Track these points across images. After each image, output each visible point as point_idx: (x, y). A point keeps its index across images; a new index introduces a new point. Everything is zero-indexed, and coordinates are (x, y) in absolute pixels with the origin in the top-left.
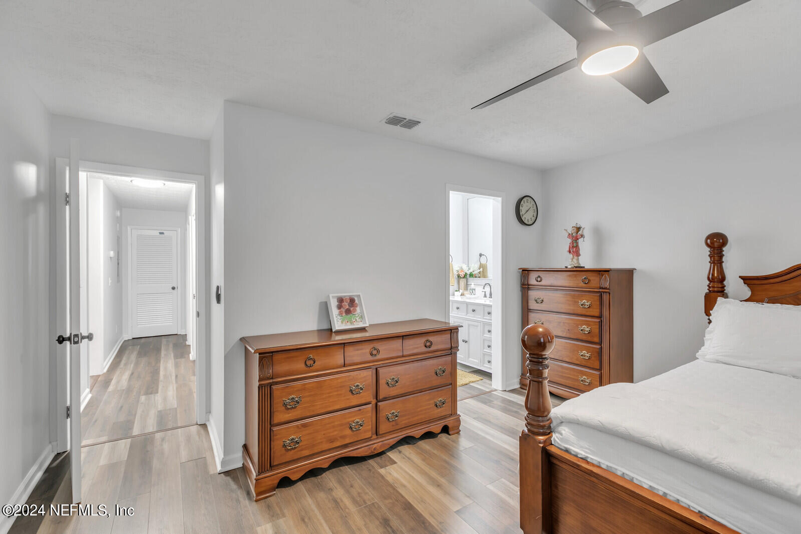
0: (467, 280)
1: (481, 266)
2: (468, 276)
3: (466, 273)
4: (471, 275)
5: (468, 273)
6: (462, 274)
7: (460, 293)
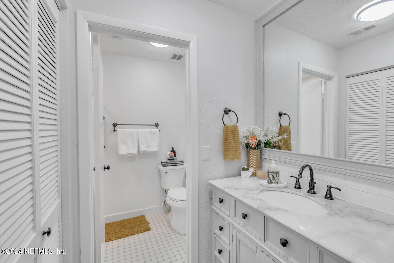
0: (261, 152)
1: (283, 130)
2: (263, 145)
3: (259, 141)
4: (268, 144)
5: (263, 140)
6: (253, 143)
7: (250, 173)
